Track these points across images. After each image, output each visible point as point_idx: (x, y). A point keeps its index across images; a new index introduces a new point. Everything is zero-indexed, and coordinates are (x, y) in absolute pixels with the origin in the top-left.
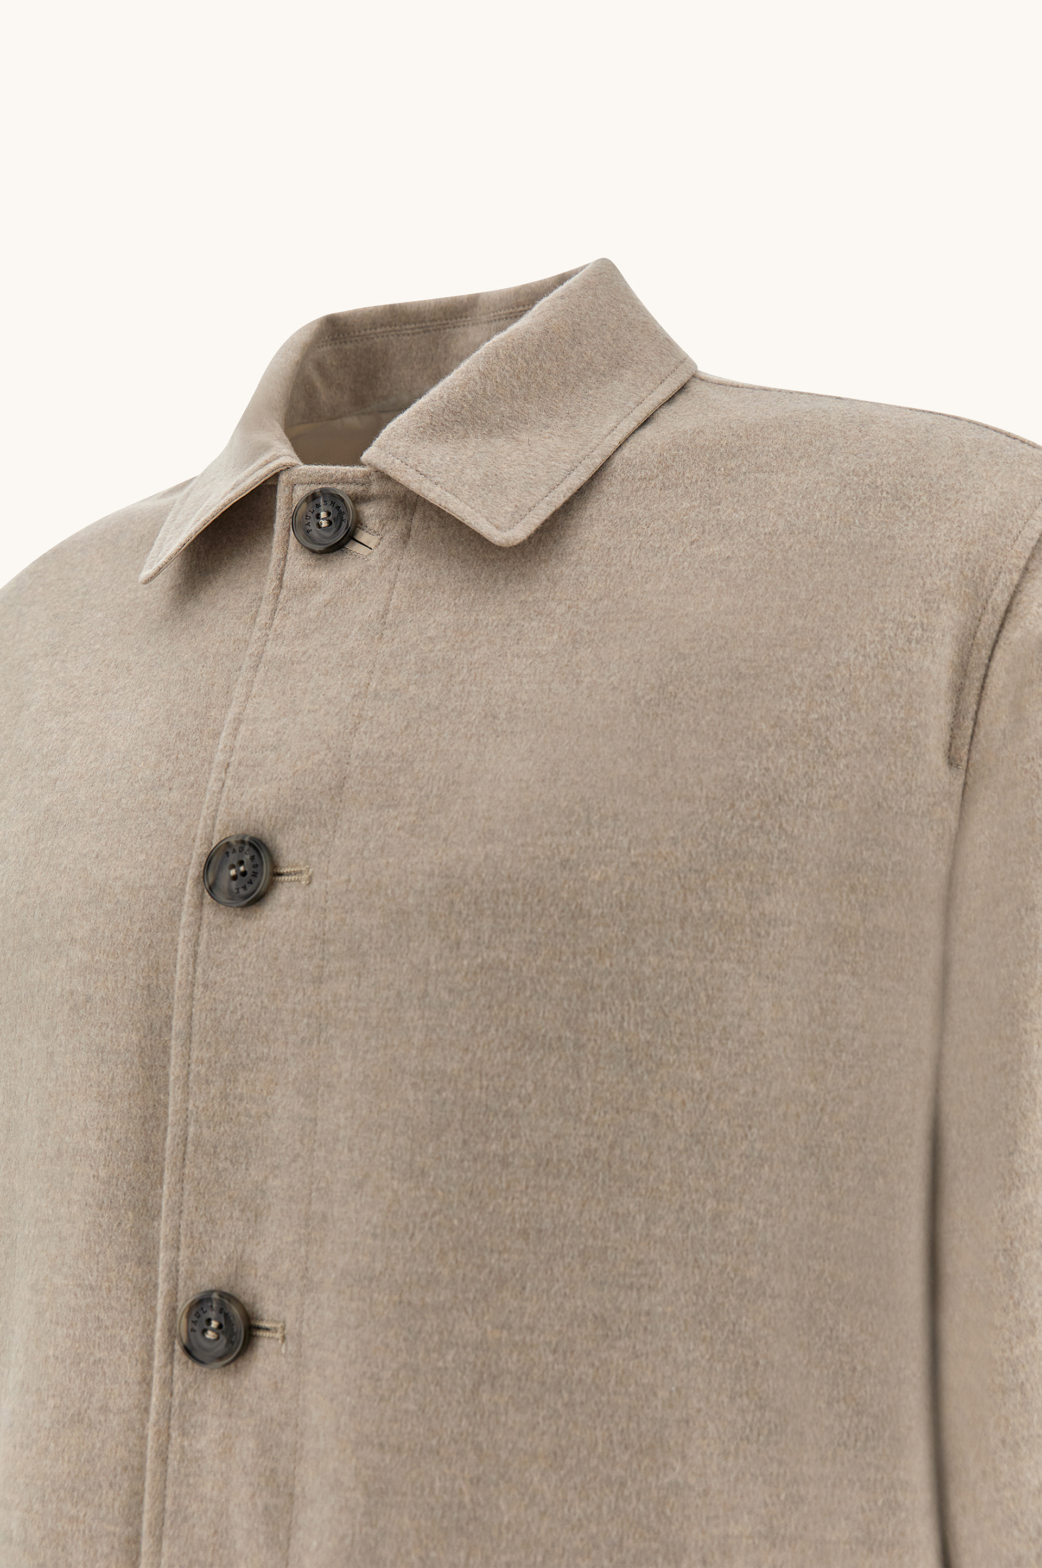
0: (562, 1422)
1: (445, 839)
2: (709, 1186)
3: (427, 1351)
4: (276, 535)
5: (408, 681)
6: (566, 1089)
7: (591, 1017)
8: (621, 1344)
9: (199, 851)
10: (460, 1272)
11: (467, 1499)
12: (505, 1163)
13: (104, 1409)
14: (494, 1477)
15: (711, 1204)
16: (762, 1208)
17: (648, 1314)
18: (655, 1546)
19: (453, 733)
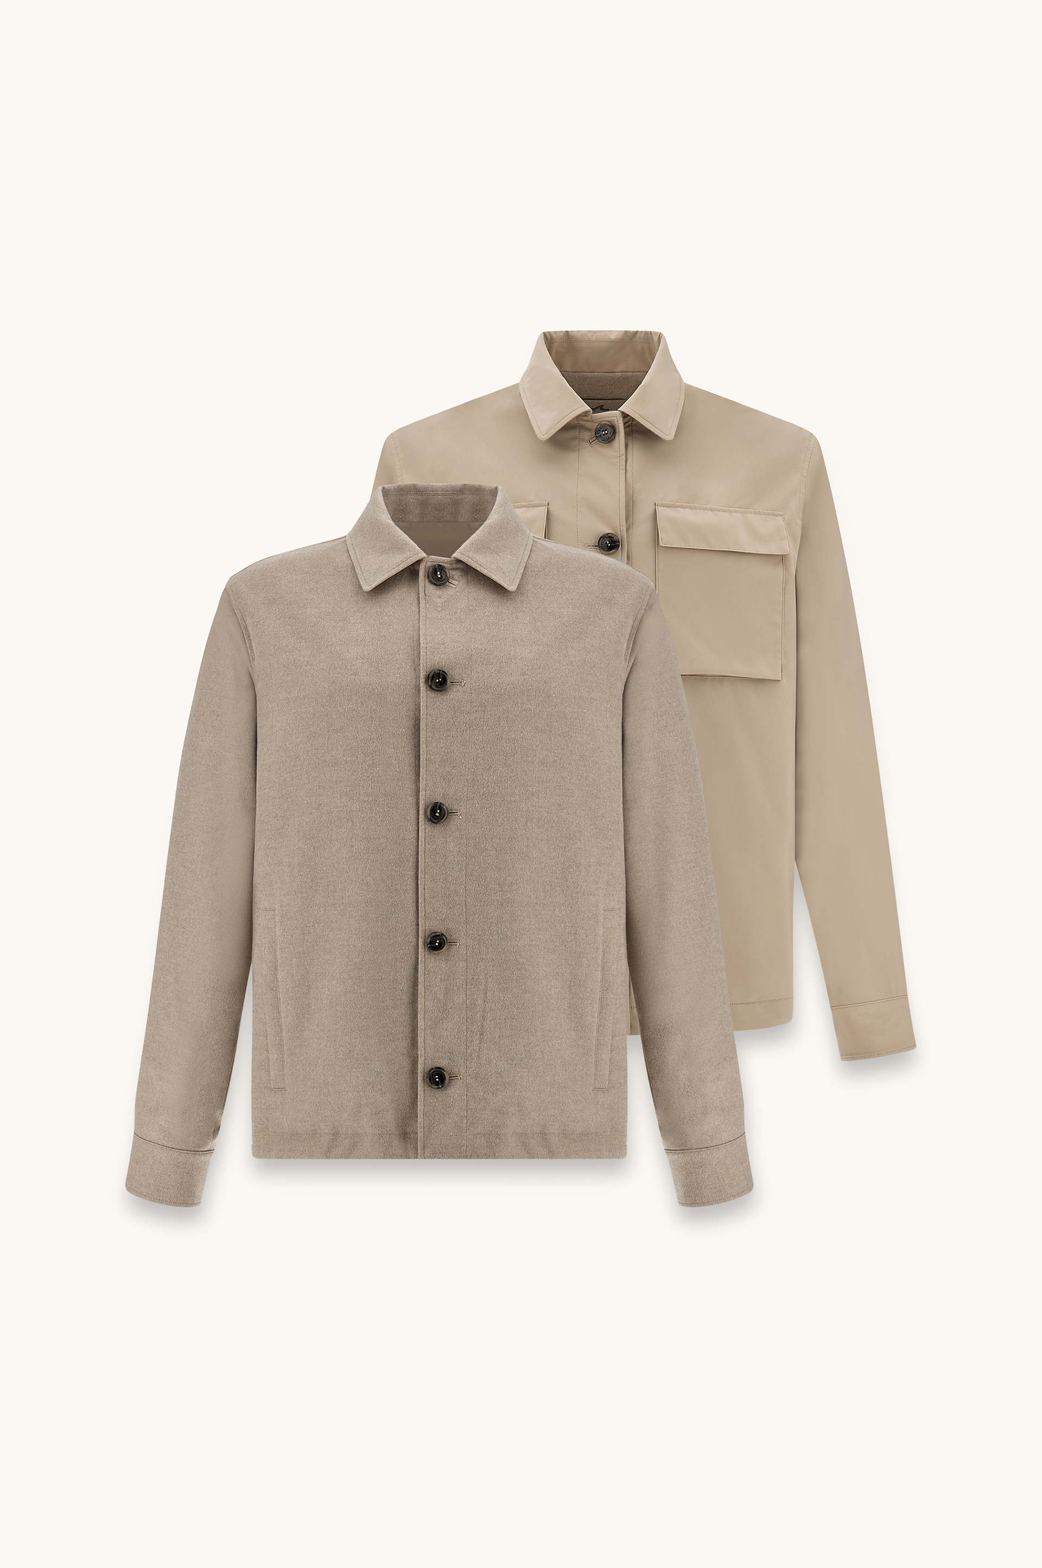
0: (549, 832)
1: (511, 674)
2: (585, 769)
3: (512, 813)
4: (420, 578)
5: (485, 628)
6: (548, 743)
7: (554, 724)
8: (565, 811)
9: (424, 674)
10: (521, 792)
11: (524, 851)
12: (533, 763)
13: (404, 839)
14: (532, 845)
15: (585, 774)
16: (597, 775)
17: (571, 803)
18: (573, 864)
19: (505, 645)
